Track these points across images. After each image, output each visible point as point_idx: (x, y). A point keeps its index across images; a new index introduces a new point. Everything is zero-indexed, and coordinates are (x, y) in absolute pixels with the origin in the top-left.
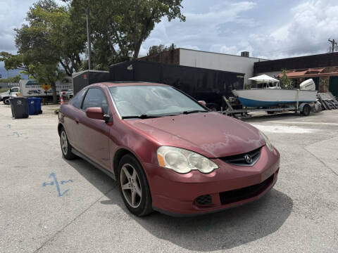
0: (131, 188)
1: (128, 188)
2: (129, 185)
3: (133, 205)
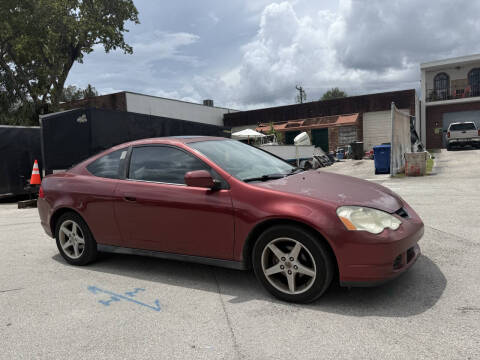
0: (286, 270)
2: (282, 267)
3: (292, 290)
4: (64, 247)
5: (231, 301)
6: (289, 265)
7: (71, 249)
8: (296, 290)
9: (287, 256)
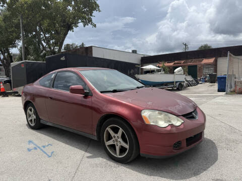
0: (115, 143)
1: (112, 143)
2: (114, 141)
3: (118, 156)
4: (29, 119)
5: (88, 157)
6: (117, 141)
7: (31, 120)
8: (120, 155)
9: (116, 135)
